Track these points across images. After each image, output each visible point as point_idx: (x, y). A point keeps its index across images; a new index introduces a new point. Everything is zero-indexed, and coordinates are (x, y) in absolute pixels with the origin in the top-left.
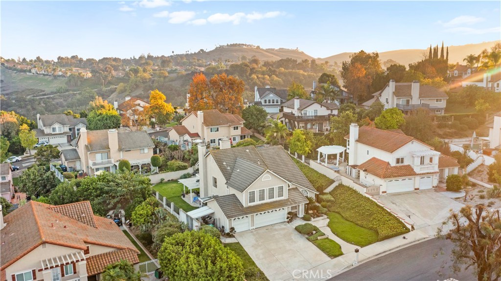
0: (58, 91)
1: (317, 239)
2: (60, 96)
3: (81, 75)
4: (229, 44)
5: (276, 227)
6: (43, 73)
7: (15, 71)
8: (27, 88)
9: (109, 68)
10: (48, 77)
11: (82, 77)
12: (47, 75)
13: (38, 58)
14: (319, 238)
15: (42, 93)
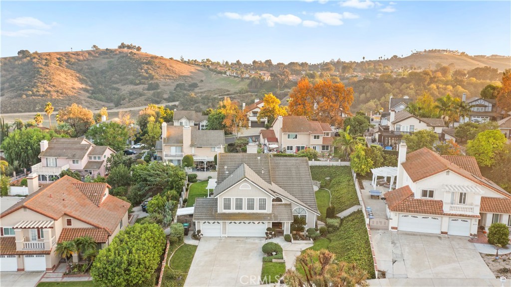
0: (240, 92)
1: (271, 262)
2: (239, 96)
3: (262, 78)
4: (427, 50)
5: (249, 240)
6: (235, 74)
7: (215, 73)
8: (218, 88)
9: (287, 72)
10: (237, 78)
11: (262, 80)
12: (237, 77)
13: (238, 62)
14: (274, 260)
15: (228, 93)
